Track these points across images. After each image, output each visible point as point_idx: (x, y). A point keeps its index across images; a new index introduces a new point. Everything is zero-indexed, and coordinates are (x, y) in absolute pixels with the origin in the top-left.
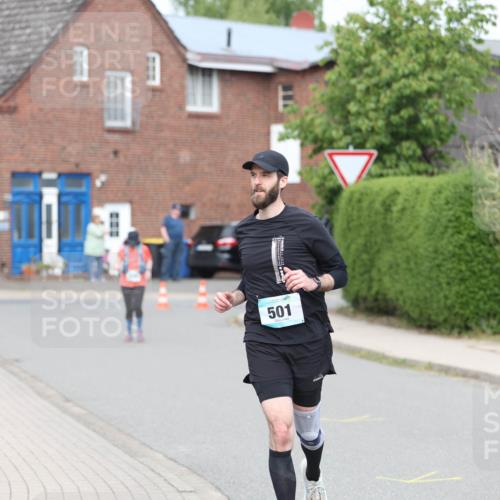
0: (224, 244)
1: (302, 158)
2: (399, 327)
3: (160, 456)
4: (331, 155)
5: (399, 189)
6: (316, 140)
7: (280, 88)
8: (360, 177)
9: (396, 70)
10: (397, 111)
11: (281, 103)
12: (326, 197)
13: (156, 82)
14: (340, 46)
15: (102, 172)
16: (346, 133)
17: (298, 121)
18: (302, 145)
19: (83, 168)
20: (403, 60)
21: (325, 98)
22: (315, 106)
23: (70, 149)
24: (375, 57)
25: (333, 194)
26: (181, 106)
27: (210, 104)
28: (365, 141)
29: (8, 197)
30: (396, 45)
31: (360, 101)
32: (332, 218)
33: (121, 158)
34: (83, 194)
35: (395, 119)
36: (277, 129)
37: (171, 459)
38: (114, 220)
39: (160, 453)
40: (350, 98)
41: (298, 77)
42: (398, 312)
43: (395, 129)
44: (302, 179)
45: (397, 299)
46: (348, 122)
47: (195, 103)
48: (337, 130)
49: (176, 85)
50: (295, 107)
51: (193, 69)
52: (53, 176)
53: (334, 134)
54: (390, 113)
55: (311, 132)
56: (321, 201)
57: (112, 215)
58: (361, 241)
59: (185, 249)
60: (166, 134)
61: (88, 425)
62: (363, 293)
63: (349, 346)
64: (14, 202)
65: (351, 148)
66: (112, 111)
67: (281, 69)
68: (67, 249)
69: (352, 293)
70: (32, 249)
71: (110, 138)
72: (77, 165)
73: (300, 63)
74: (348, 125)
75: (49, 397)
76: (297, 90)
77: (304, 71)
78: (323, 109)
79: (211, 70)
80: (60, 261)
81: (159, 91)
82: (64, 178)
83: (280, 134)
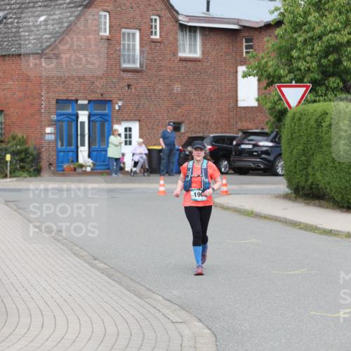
1: (259, 89)
2: (328, 208)
3: (160, 298)
4: (279, 87)
5: (328, 111)
6: (269, 77)
7: (244, 40)
8: (300, 102)
9: (325, 27)
10: (326, 56)
11: (244, 51)
12: (276, 116)
13: (158, 37)
14: (286, 10)
15: (120, 100)
16: (290, 72)
17: (256, 64)
18: (259, 80)
19: (107, 97)
20: (330, 20)
21: (275, 48)
22: (268, 53)
23: (97, 83)
24: (310, 18)
25: (281, 114)
26: (175, 54)
27: (195, 52)
28: (304, 77)
29: (54, 117)
30: (325, 10)
31: (299, 49)
32: (281, 131)
33: (133, 90)
34: (106, 115)
35: (324, 61)
36: (242, 69)
37: (167, 300)
38: (128, 133)
39: (160, 295)
40: (293, 47)
41: (257, 33)
42: (326, 197)
43: (324, 69)
44: (259, 104)
45: (326, 188)
46: (292, 64)
47: (184, 51)
48: (284, 70)
49: (171, 38)
50: (255, 53)
51: (183, 27)
52: (86, 102)
53: (282, 72)
54: (321, 57)
55: (266, 71)
56: (272, 120)
57: (126, 129)
58: (301, 147)
59: (177, 153)
60: (164, 72)
61: (109, 276)
62: (302, 184)
63: (292, 221)
64: (58, 121)
65: (294, 82)
66: (126, 57)
67: (244, 27)
68: (95, 153)
69: (294, 183)
70: (71, 154)
71: (125, 75)
72: (102, 95)
73: (257, 23)
74: (291, 66)
75: (82, 256)
76: (255, 41)
77: (261, 28)
78: (274, 55)
79: (195, 27)
80: (90, 162)
81: (160, 42)
82: (92, 103)
83: (244, 72)
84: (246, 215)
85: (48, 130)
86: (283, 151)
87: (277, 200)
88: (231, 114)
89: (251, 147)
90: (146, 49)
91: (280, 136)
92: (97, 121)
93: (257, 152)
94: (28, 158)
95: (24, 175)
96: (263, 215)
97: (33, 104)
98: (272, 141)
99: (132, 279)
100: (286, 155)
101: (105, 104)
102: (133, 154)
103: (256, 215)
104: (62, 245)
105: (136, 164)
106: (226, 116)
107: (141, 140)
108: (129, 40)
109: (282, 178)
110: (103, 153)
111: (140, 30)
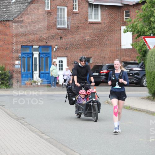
0: (103, 72)
1: (133, 39)
4: (144, 38)
6: (138, 32)
7: (125, 12)
11: (125, 18)
12: (142, 54)
13: (77, 10)
15: (56, 45)
16: (150, 29)
17: (131, 25)
18: (133, 34)
19: (49, 44)
21: (142, 15)
22: (138, 19)
23: (43, 36)
25: (145, 53)
26: (86, 20)
27: (98, 19)
29: (20, 55)
32: (145, 62)
33: (64, 40)
34: (49, 54)
36: (123, 28)
38: (61, 64)
39: (78, 153)
40: (151, 15)
41: (131, 8)
44: (133, 47)
46: (151, 25)
47: (92, 18)
48: (146, 28)
49: (84, 11)
50: (131, 19)
51: (91, 5)
52: (38, 47)
53: (145, 29)
55: (136, 29)
56: (140, 56)
57: (59, 62)
60: (80, 30)
61: (50, 143)
63: (151, 111)
64: (22, 57)
65: (152, 35)
66: (60, 22)
67: (125, 4)
68: (42, 75)
69: (152, 90)
70: (29, 75)
71: (59, 31)
72: (46, 43)
73: (132, 2)
74: (151, 26)
75: (36, 132)
76: (131, 12)
77: (134, 5)
78: (141, 20)
79: (98, 5)
80: (40, 79)
81: (78, 13)
82: (41, 47)
83: (124, 30)
84: (126, 109)
85: (17, 62)
86: (146, 73)
87: (143, 100)
88: (118, 52)
89: (128, 71)
90: (71, 17)
91: (145, 65)
92: (43, 57)
93: (132, 73)
94: (6, 78)
95: (4, 87)
96: (135, 108)
97: (8, 48)
98: (140, 68)
99: (63, 145)
100: (148, 75)
101: (48, 48)
102: (64, 75)
103: (131, 109)
104: (25, 125)
105: (65, 81)
106: (115, 54)
107: (68, 67)
108: (61, 12)
109: (146, 88)
110: (47, 75)
111: (67, 7)
